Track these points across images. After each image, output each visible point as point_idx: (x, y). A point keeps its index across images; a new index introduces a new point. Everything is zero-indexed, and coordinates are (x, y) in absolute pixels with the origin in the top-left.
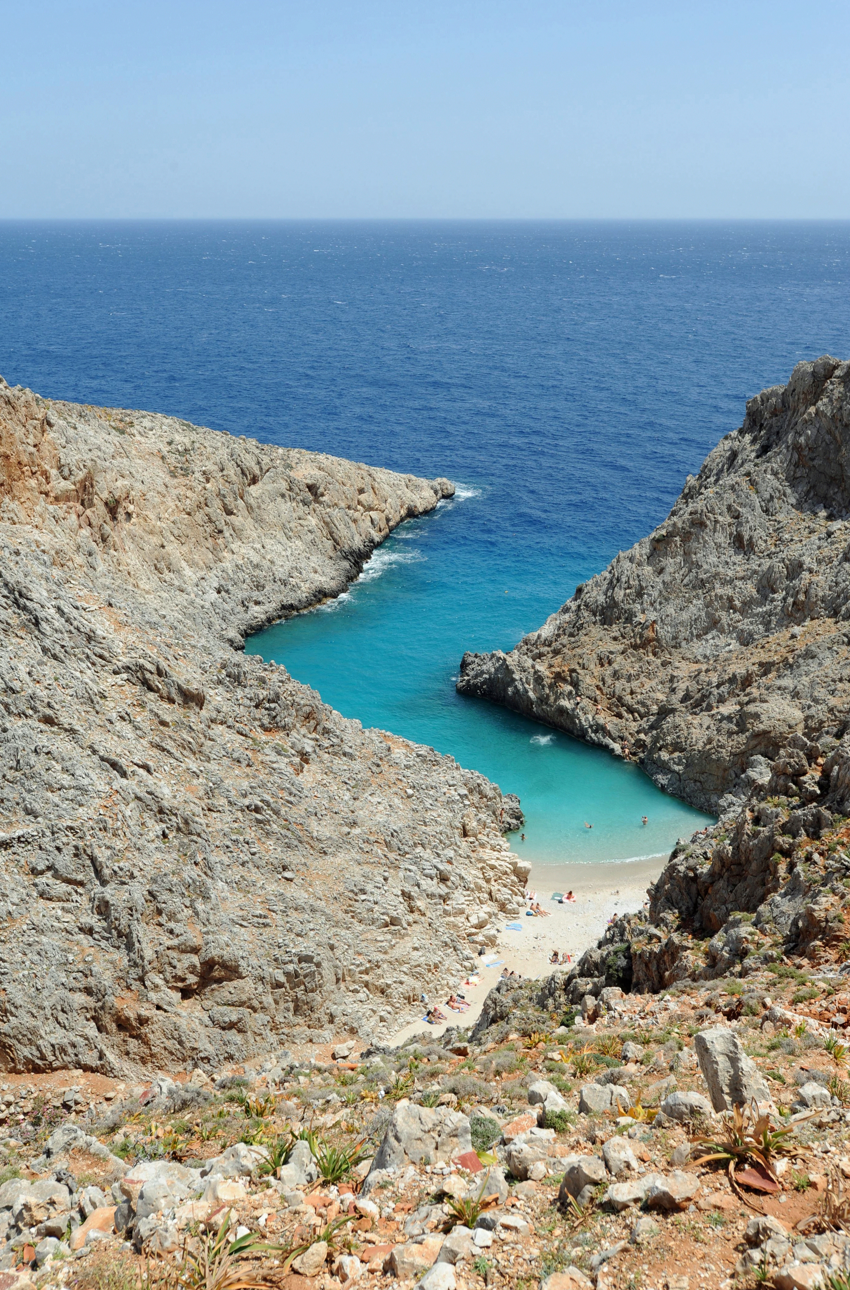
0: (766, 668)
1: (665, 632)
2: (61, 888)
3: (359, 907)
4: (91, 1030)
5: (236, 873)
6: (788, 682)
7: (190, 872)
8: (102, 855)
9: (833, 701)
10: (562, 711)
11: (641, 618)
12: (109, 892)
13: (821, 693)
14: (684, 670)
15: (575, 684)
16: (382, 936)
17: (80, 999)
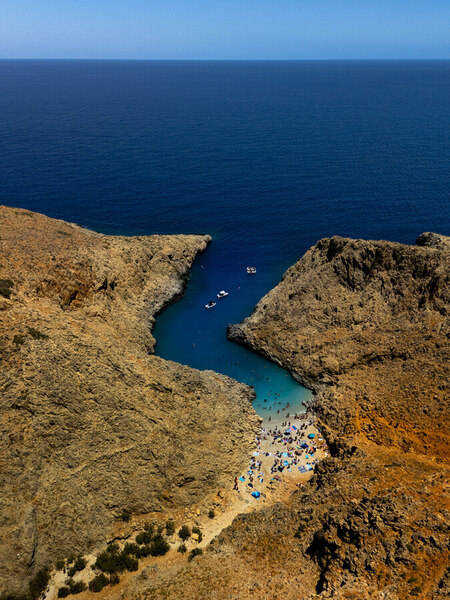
0: (327, 344)
1: (294, 325)
2: (145, 462)
3: (221, 449)
4: (157, 501)
5: (189, 447)
6: (333, 351)
7: (178, 451)
8: (155, 451)
9: (348, 360)
10: (263, 350)
11: (286, 320)
12: (158, 462)
13: (344, 356)
14: (300, 338)
15: (267, 342)
16: (227, 456)
17: (153, 493)
